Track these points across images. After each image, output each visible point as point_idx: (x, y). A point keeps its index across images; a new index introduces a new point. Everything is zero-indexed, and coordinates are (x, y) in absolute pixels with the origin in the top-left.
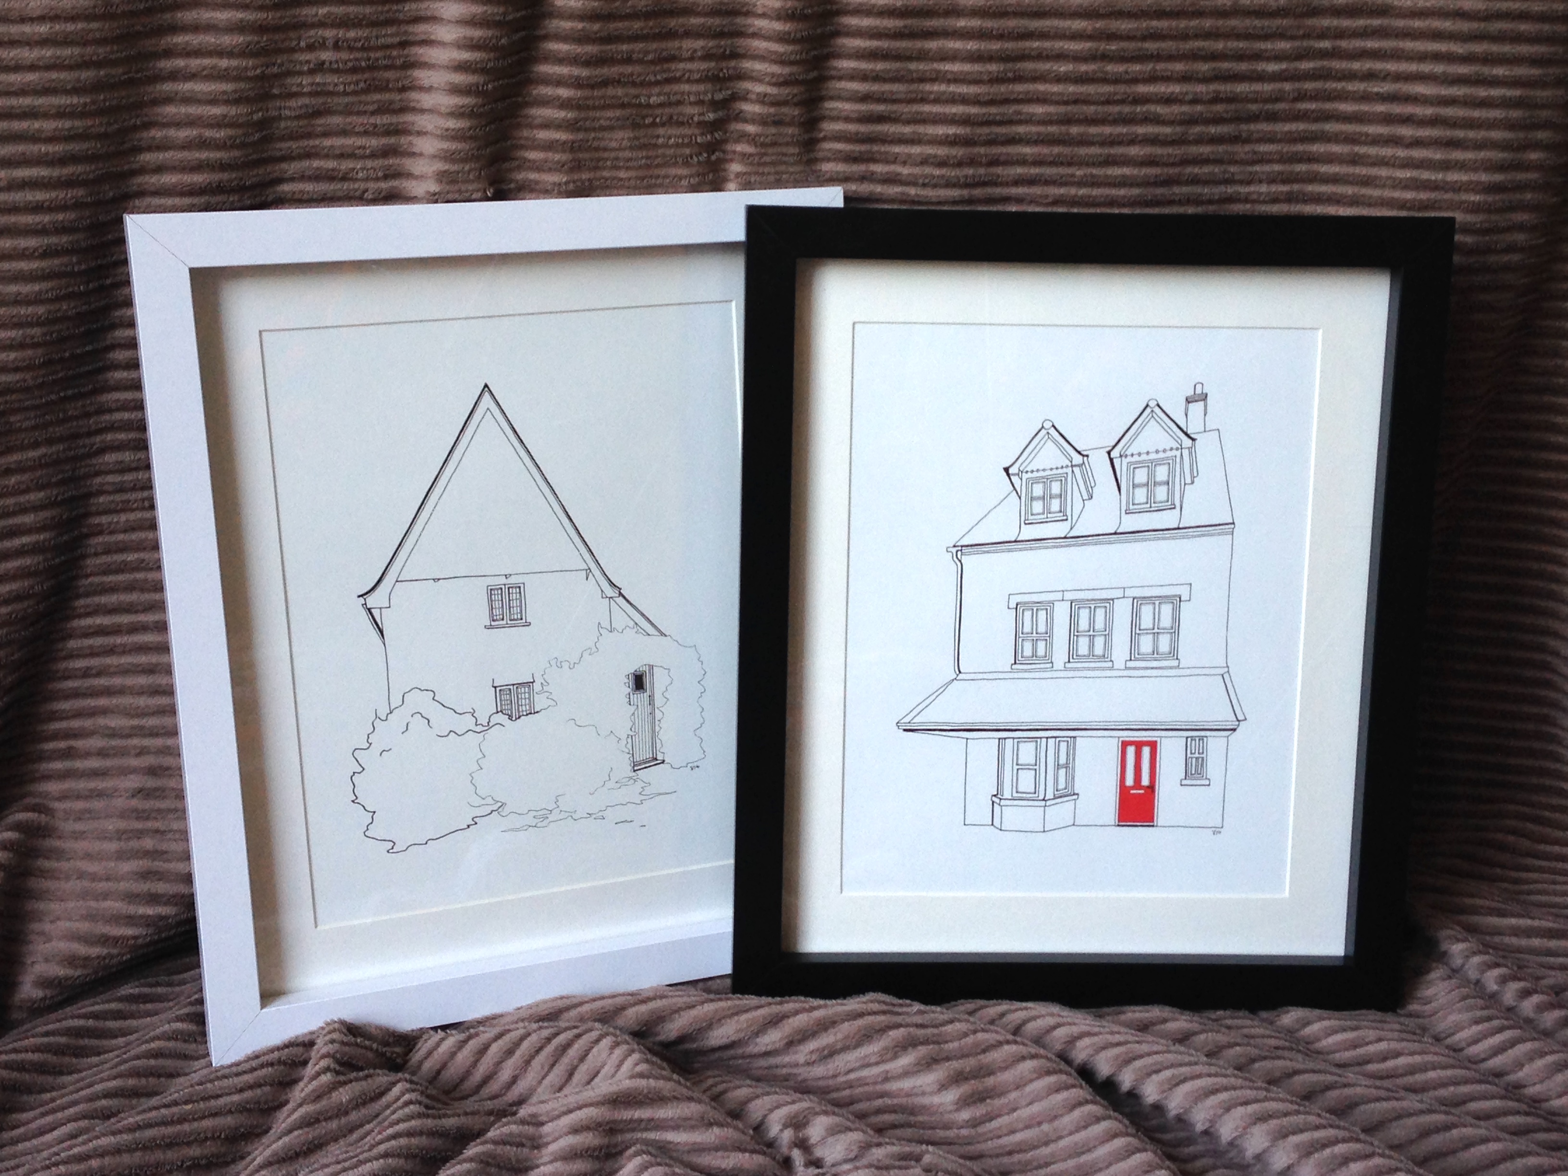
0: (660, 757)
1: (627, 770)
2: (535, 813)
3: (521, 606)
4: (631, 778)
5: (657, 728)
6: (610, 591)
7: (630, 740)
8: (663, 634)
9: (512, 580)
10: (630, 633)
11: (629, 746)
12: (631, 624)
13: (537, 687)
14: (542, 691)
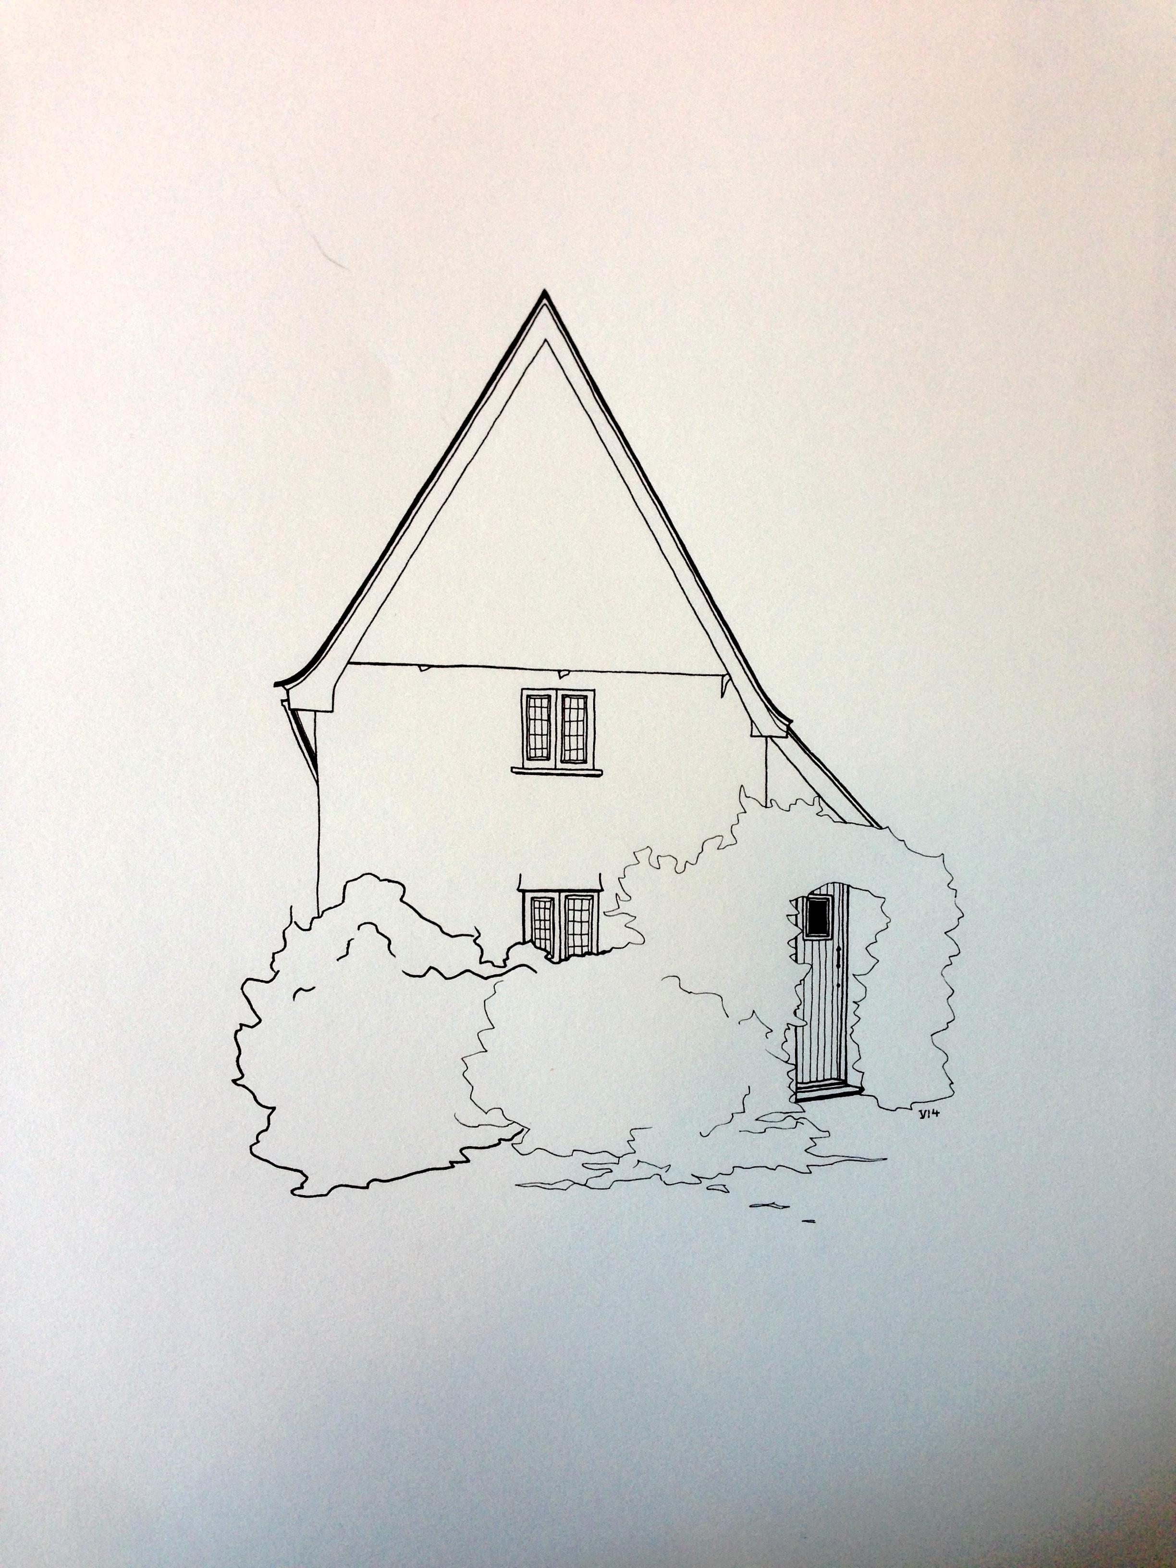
0: (854, 1079)
1: (782, 1099)
2: (585, 1158)
3: (585, 736)
4: (788, 1114)
5: (851, 1019)
6: (768, 725)
7: (791, 1034)
8: (873, 823)
9: (571, 682)
10: (805, 814)
11: (790, 1047)
12: (809, 795)
13: (606, 901)
14: (617, 911)
